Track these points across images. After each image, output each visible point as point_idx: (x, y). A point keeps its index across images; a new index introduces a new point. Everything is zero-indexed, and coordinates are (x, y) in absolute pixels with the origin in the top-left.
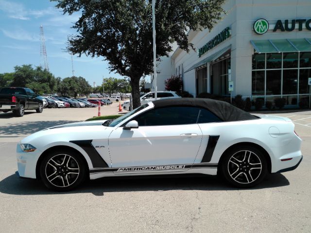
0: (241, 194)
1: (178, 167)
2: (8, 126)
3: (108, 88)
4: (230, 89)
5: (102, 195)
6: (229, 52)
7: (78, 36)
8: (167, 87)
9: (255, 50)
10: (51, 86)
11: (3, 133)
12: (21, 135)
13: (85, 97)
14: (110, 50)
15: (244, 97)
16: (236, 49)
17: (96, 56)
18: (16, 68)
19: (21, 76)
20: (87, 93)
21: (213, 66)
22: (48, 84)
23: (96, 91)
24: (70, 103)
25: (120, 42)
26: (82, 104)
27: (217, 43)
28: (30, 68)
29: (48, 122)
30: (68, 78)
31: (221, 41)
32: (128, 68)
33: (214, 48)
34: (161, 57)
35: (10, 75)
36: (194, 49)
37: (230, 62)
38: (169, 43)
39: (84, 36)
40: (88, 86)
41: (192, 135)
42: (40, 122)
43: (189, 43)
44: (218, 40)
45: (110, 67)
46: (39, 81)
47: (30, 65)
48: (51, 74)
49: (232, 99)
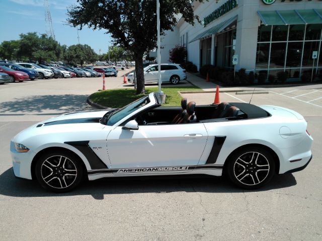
0: (247, 198)
1: (181, 168)
2: (14, 101)
3: (114, 56)
4: (234, 63)
5: (102, 198)
6: (235, 23)
7: (79, 7)
8: (171, 57)
9: (261, 22)
10: (58, 54)
11: (9, 110)
12: (26, 113)
13: (91, 65)
14: (112, 21)
15: (248, 71)
16: (242, 20)
17: (98, 28)
18: (22, 36)
19: (27, 44)
20: (93, 61)
21: (218, 36)
22: (55, 52)
23: (102, 58)
24: (76, 73)
25: (122, 13)
26: (88, 74)
27: (223, 13)
28: (35, 36)
29: (54, 96)
30: (74, 46)
31: (228, 11)
32: (131, 43)
33: (220, 17)
34: (165, 31)
35: (16, 42)
36: (200, 22)
37: (235, 33)
38: (174, 14)
39: (85, 7)
40: (94, 54)
41: (197, 135)
42: (46, 96)
43: (194, 15)
44: (225, 10)
45: (112, 41)
46: (45, 49)
47: (35, 33)
48: (57, 42)
49: (236, 72)
